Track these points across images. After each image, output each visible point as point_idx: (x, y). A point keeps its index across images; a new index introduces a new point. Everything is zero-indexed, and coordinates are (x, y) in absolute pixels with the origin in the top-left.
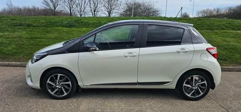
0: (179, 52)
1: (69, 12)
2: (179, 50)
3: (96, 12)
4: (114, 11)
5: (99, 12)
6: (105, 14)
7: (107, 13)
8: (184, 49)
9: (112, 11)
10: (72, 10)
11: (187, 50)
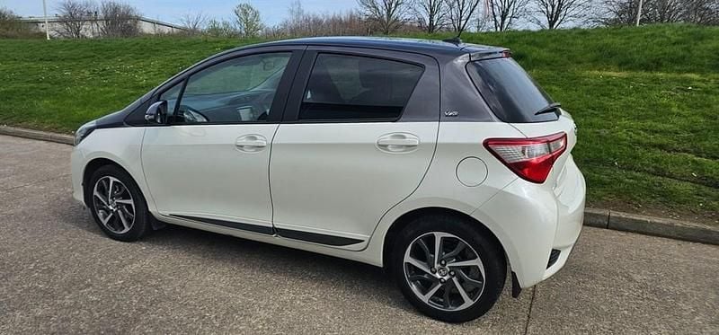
0: (384, 146)
1: (428, 22)
2: (387, 139)
3: (507, 20)
4: (571, 12)
5: (521, 19)
6: (539, 23)
7: (545, 20)
8: (404, 137)
9: (563, 13)
10: (436, 17)
11: (410, 140)
